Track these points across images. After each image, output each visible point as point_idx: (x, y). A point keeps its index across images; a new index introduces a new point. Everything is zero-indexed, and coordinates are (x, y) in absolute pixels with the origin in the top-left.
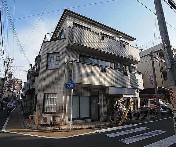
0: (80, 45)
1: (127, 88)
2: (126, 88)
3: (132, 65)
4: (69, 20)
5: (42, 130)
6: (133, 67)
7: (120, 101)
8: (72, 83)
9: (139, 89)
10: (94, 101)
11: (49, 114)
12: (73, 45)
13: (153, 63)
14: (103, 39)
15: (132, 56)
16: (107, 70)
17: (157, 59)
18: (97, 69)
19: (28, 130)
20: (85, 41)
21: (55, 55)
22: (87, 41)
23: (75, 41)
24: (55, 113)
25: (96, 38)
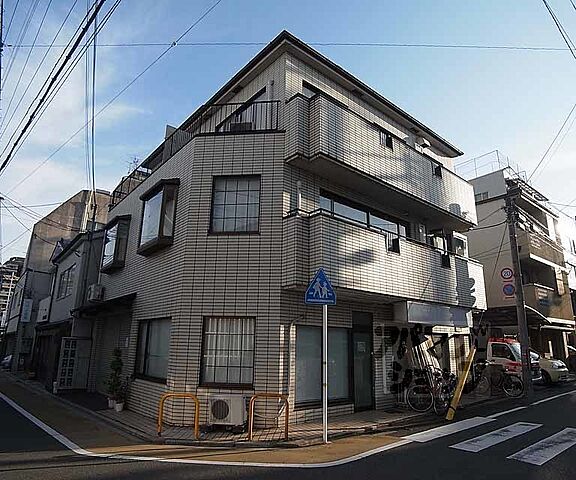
0: (336, 160)
1: (449, 305)
2: (446, 305)
3: (456, 234)
4: (291, 70)
5: (223, 445)
6: (460, 243)
7: (424, 346)
8: (325, 284)
9: (475, 308)
10: (361, 346)
11: (227, 388)
12: (309, 158)
13: (512, 232)
14: (389, 144)
15: (457, 207)
16: (403, 244)
17: (522, 222)
18: (378, 243)
19: (166, 446)
20: (346, 146)
21: (244, 185)
22: (353, 148)
23: (323, 145)
24: (250, 387)
25: (374, 140)
